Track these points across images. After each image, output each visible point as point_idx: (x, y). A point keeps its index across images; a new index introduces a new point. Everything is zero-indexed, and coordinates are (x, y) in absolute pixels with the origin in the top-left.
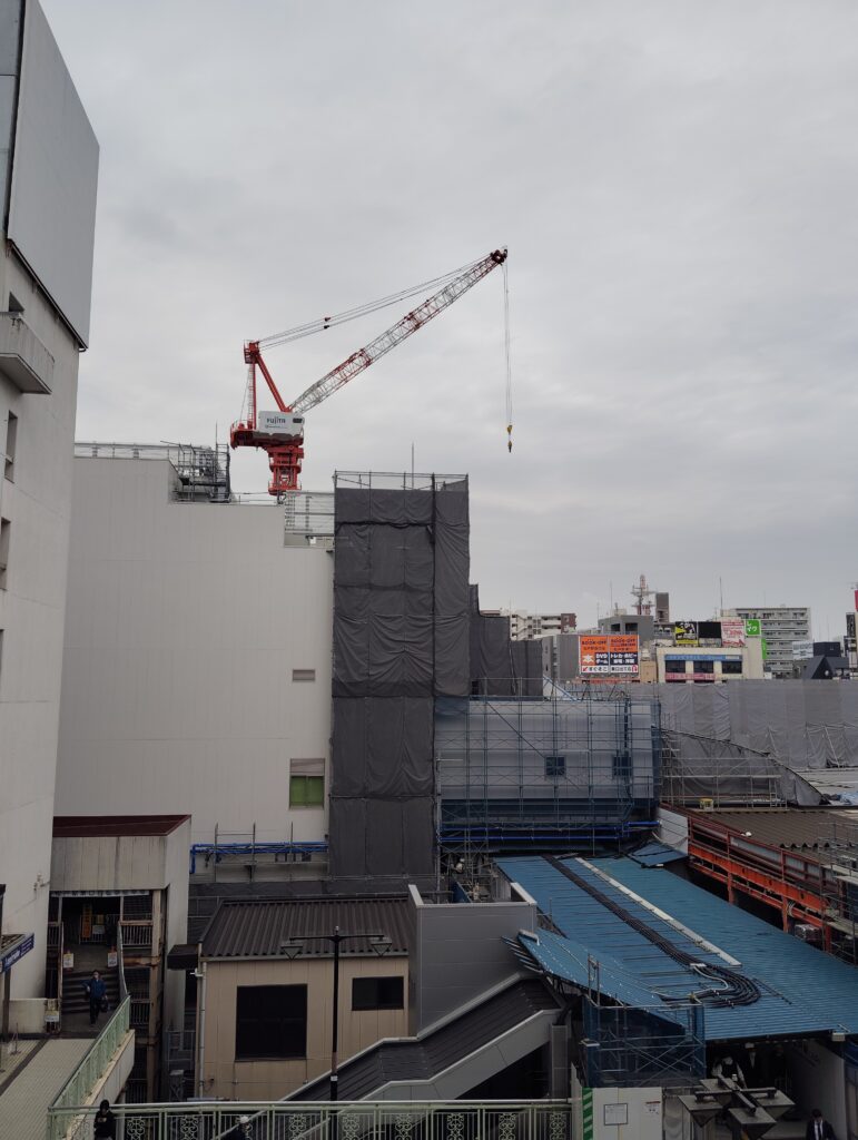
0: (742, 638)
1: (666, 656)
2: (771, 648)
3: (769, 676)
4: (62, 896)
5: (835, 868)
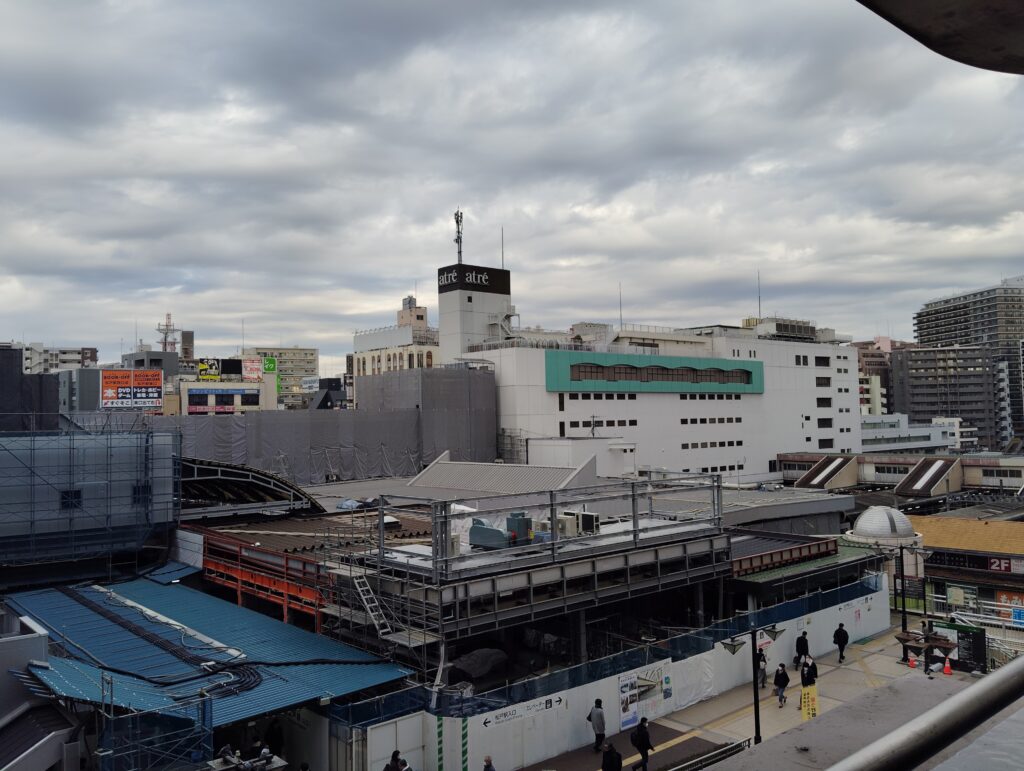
0: (261, 376)
1: (189, 390)
2: (284, 383)
3: (282, 407)
5: (328, 564)
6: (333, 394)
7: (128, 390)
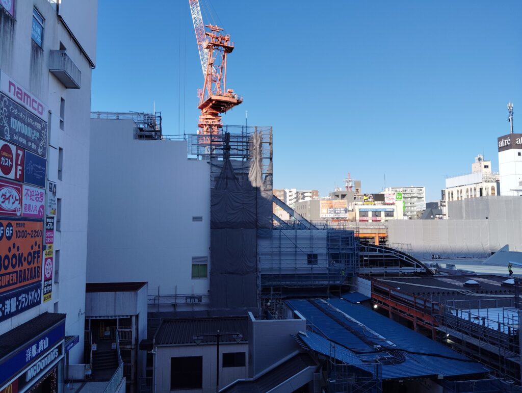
0: (395, 202)
1: (360, 209)
2: (407, 205)
3: (406, 218)
4: (90, 318)
6: (434, 211)
7: (332, 209)
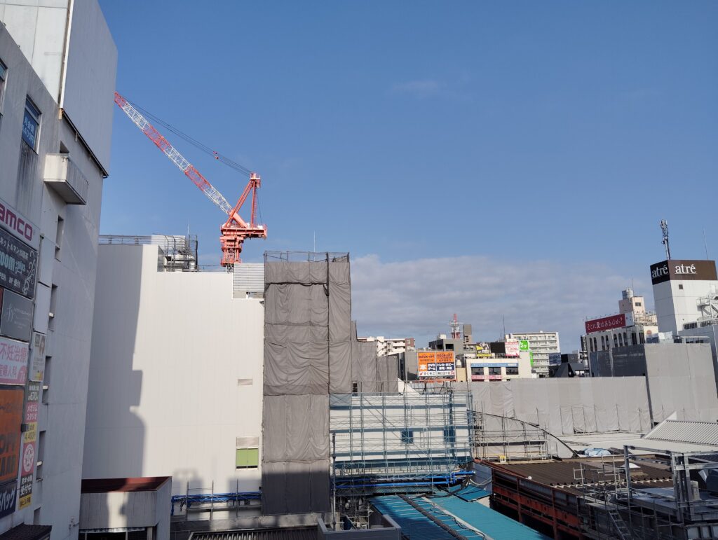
0: (518, 352)
1: (472, 364)
2: (536, 358)
3: (535, 376)
4: (87, 532)
5: (587, 498)
6: (572, 365)
7: (434, 365)
